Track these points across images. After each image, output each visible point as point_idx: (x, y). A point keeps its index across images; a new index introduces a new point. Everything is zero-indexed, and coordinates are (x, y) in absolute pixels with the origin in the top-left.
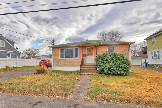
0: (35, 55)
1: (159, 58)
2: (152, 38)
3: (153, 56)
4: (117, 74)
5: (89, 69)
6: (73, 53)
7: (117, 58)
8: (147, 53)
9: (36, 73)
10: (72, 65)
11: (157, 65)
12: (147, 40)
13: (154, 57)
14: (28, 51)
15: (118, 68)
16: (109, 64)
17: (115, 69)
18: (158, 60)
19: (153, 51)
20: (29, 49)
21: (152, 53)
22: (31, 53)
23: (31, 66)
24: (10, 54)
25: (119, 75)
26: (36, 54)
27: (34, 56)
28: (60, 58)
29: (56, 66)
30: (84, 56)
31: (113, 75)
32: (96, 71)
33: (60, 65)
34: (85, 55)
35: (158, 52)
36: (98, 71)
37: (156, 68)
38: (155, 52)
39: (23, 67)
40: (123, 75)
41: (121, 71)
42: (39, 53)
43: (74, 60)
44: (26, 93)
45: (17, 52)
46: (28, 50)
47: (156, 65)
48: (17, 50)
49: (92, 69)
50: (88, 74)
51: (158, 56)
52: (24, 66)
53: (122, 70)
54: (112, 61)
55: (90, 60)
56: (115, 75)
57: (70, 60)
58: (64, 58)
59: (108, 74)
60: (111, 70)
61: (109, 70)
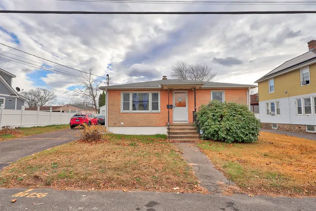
0: (46, 104)
1: (278, 113)
2: (268, 80)
3: (268, 110)
4: (240, 140)
5: (183, 131)
6: (148, 101)
7: (239, 113)
8: (257, 104)
9: (83, 141)
10: (146, 125)
11: (275, 125)
12: (258, 83)
13: (270, 111)
14: (30, 96)
15: (243, 130)
16: (226, 123)
17: (238, 132)
18: (277, 116)
19: (270, 102)
20: (31, 92)
21: (268, 104)
22: (36, 99)
23: (50, 126)
24: (3, 99)
25: (243, 142)
26: (47, 101)
27: (42, 105)
28: (122, 111)
29: (115, 125)
30: (170, 107)
31: (233, 142)
32: (198, 135)
33: (122, 123)
34: (172, 106)
35: (278, 103)
36: (202, 136)
37: (273, 129)
38: (273, 104)
39: (34, 127)
40: (249, 142)
41: (247, 135)
42: (52, 101)
43: (151, 114)
44: (104, 185)
45: (18, 97)
46: (30, 94)
47: (273, 124)
48: (18, 93)
49: (189, 131)
50: (185, 142)
51: (278, 110)
52: (36, 126)
53: (250, 133)
54: (231, 117)
55: (181, 116)
56: (236, 141)
57: (142, 115)
58: (131, 110)
59: (224, 141)
60: (231, 134)
61: (227, 134)
